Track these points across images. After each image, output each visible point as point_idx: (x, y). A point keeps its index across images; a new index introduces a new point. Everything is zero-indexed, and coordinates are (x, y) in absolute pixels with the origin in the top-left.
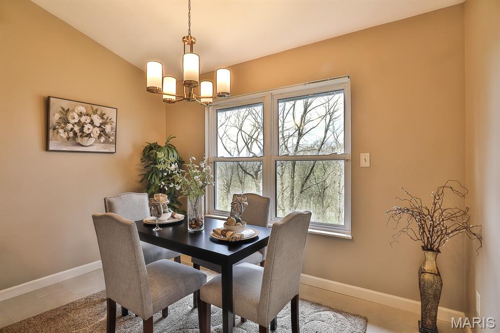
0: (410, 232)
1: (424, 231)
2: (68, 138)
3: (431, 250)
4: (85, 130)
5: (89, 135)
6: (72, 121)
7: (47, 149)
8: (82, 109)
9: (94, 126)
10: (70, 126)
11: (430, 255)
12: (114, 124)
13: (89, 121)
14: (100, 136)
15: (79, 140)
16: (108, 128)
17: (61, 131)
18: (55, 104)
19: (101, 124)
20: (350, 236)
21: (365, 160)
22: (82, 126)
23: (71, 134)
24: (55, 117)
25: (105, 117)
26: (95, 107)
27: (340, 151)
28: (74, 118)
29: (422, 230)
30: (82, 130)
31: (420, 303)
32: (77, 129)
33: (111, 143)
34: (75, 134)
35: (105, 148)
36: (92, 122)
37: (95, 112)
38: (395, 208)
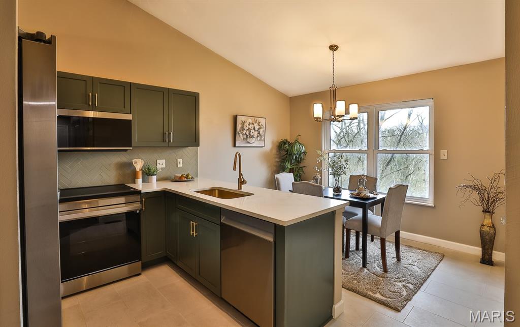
0: (473, 200)
1: (483, 200)
2: (244, 139)
3: (488, 212)
4: (252, 134)
5: (253, 137)
6: (246, 128)
7: (234, 145)
8: (250, 120)
9: (255, 131)
10: (245, 131)
11: (487, 215)
12: (264, 128)
13: (253, 128)
14: (258, 136)
15: (248, 140)
16: (261, 131)
17: (241, 135)
18: (240, 119)
19: (258, 129)
20: (433, 205)
21: (444, 155)
22: (249, 130)
23: (245, 137)
24: (239, 127)
25: (260, 124)
26: (256, 119)
27: (426, 148)
28: (246, 126)
29: (481, 199)
30: (250, 134)
31: (481, 249)
32: (247, 133)
33: (262, 141)
34: (247, 136)
35: (259, 144)
36: (254, 129)
37: (256, 122)
38: (462, 185)
